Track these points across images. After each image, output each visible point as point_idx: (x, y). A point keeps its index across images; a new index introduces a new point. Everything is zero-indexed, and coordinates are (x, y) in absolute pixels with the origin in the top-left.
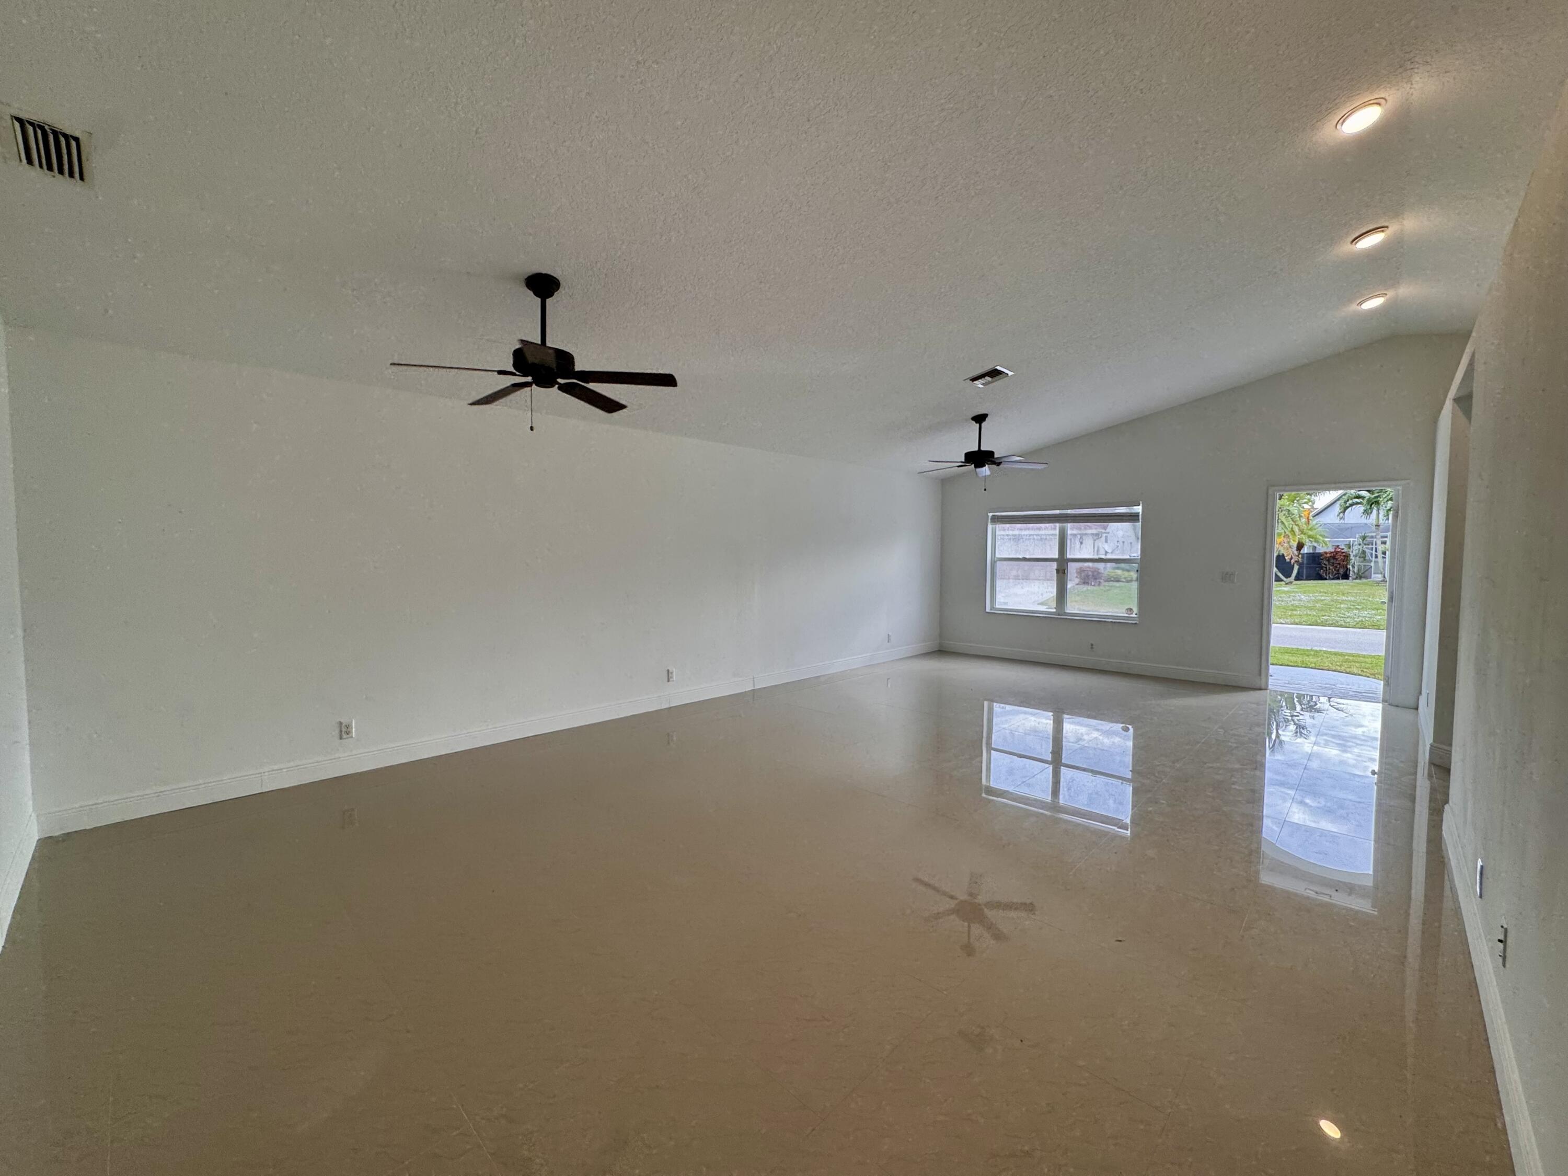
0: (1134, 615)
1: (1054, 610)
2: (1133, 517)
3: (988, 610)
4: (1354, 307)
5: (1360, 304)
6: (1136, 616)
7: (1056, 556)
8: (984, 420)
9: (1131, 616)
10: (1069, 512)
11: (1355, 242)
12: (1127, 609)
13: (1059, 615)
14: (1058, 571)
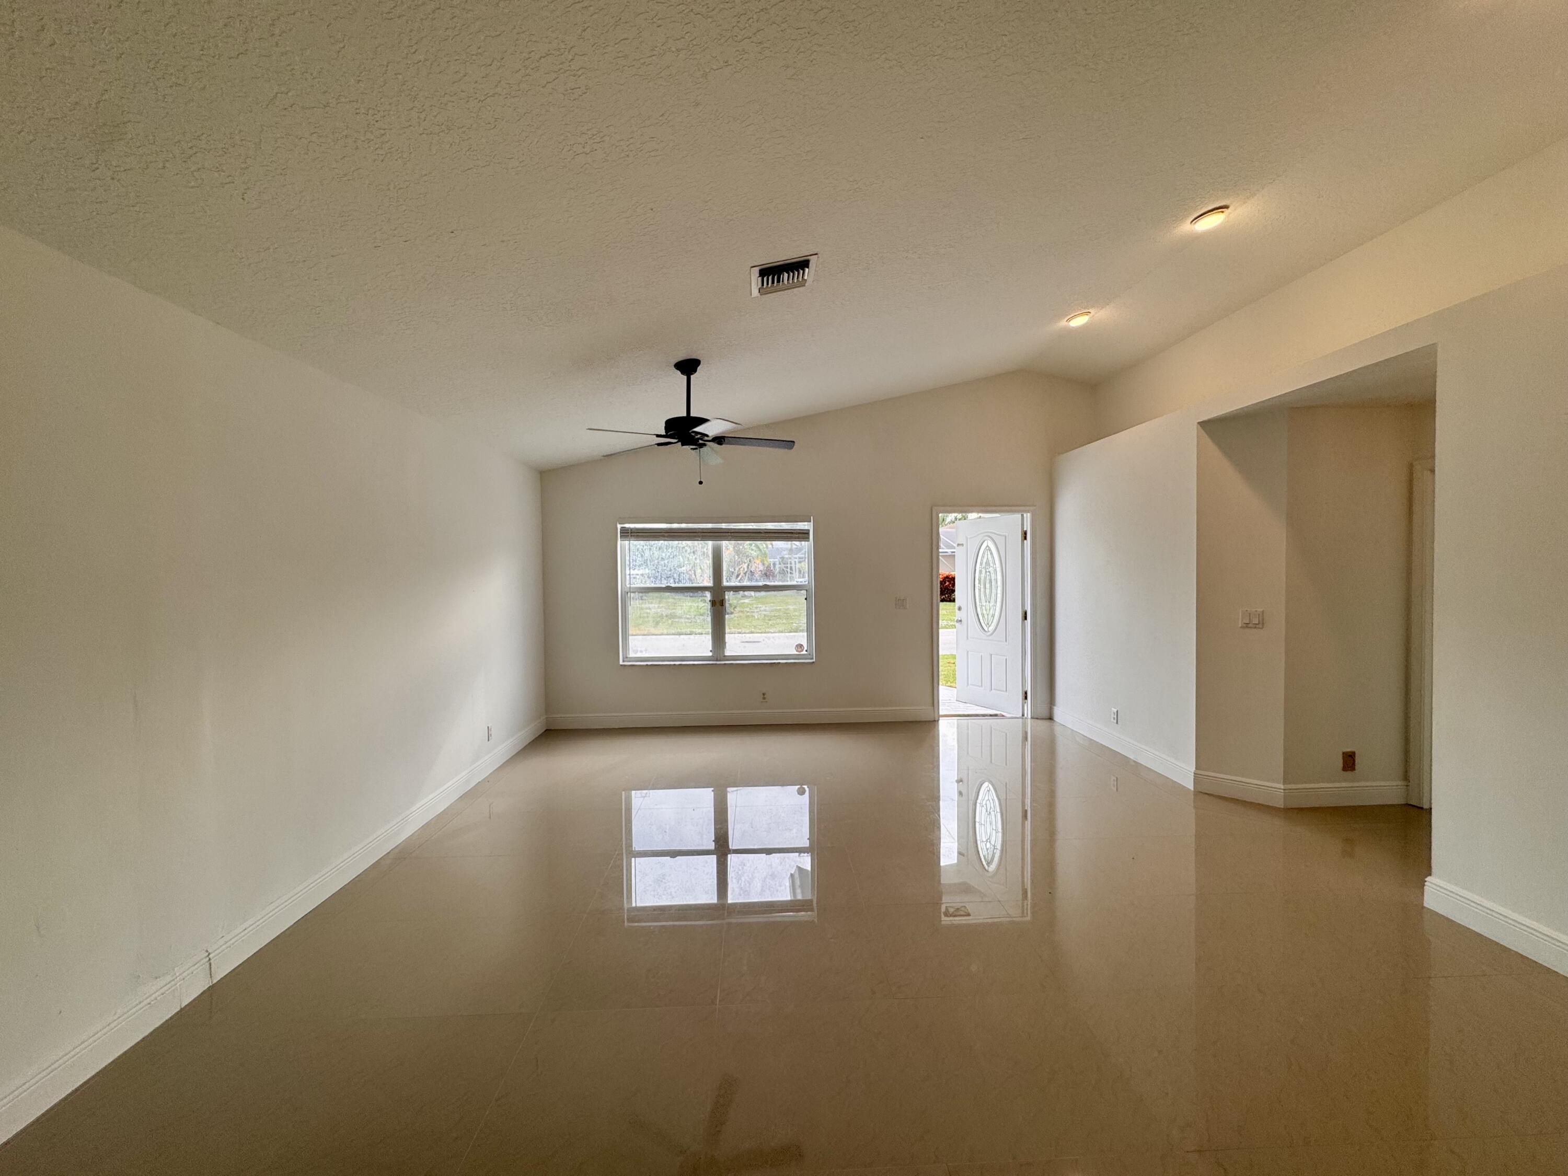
0: (804, 652)
1: (710, 654)
2: (802, 535)
3: (621, 663)
4: (1063, 323)
5: (1069, 320)
6: (806, 653)
7: (710, 584)
8: (694, 370)
9: (802, 653)
10: (724, 526)
11: (1194, 222)
12: (797, 646)
13: (717, 660)
14: (713, 603)
